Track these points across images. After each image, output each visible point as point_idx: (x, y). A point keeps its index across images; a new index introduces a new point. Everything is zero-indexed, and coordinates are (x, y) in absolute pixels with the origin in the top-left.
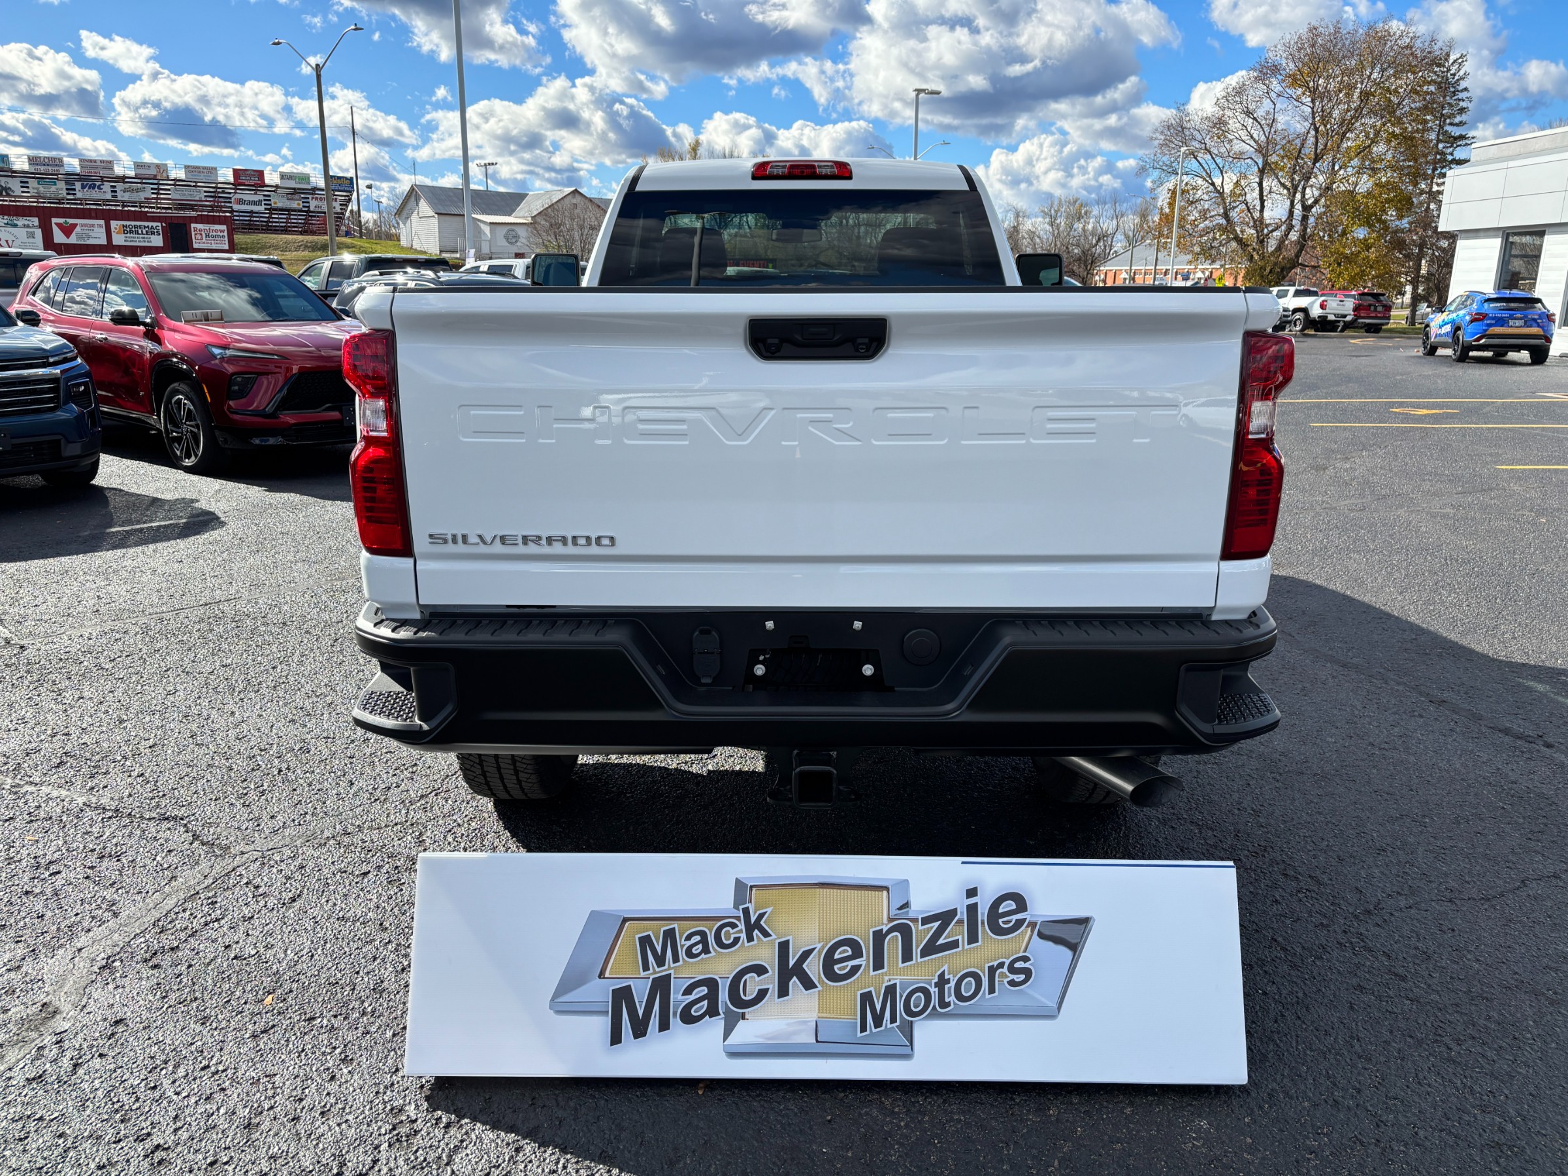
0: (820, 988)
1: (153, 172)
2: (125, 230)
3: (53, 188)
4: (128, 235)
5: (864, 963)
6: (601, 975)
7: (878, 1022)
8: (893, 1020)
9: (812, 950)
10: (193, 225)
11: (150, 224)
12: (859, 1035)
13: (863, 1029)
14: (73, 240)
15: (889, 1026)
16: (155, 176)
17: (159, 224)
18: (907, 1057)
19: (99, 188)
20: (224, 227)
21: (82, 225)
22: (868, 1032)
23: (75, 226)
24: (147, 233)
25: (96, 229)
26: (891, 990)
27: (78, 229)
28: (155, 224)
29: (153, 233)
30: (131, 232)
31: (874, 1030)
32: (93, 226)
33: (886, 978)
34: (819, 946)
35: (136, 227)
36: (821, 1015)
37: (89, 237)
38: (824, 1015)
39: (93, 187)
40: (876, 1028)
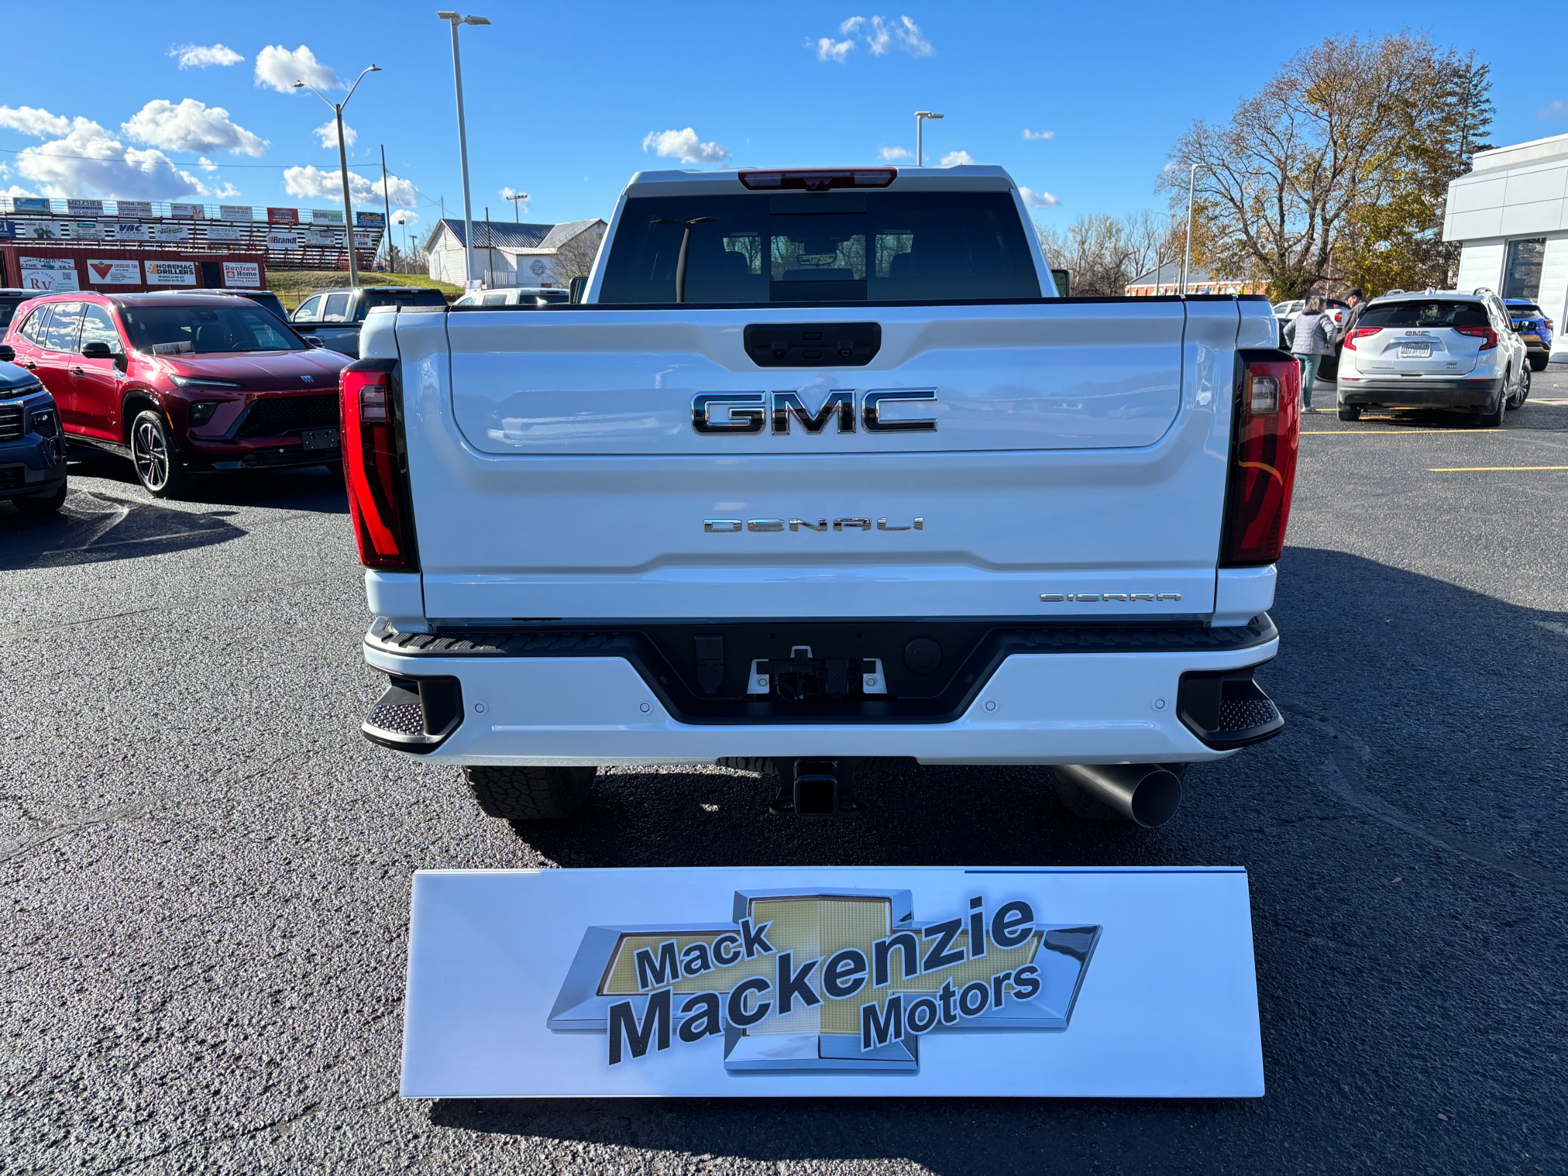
0: (822, 1002)
5: (867, 977)
6: (599, 992)
7: (882, 1037)
8: (898, 1034)
9: (813, 964)
10: (225, 264)
12: (863, 1050)
13: (867, 1044)
14: (109, 280)
15: (894, 1040)
17: (192, 264)
18: (913, 1072)
20: (256, 266)
21: (118, 266)
22: (872, 1047)
23: (110, 266)
25: (130, 270)
26: (895, 1004)
27: (113, 270)
31: (878, 1045)
32: (128, 266)
33: (890, 991)
34: (820, 959)
36: (824, 1030)
37: (125, 279)
38: (827, 1030)
40: (880, 1042)
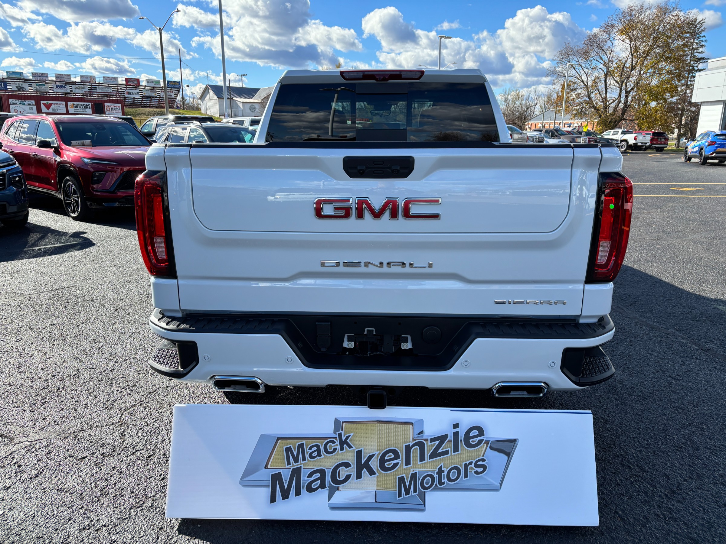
0: (377, 474)
1: (89, 80)
2: (74, 106)
3: (43, 87)
4: (76, 108)
5: (400, 462)
6: (266, 467)
7: (407, 492)
8: (415, 491)
9: (374, 455)
10: (105, 104)
11: (86, 103)
12: (398, 499)
13: (400, 495)
14: (50, 111)
15: (413, 494)
16: (90, 81)
17: (90, 103)
18: (422, 510)
19: (64, 87)
20: (120, 105)
21: (55, 104)
22: (402, 497)
23: (51, 104)
24: (84, 108)
25: (61, 106)
26: (414, 476)
27: (53, 106)
28: (88, 104)
29: (87, 108)
30: (77, 107)
31: (405, 496)
32: (60, 104)
33: (412, 470)
34: (377, 453)
35: (79, 105)
36: (378, 488)
37: (58, 109)
38: (380, 488)
39: (61, 87)
40: (406, 495)
